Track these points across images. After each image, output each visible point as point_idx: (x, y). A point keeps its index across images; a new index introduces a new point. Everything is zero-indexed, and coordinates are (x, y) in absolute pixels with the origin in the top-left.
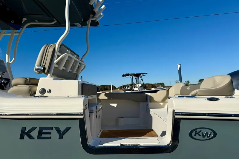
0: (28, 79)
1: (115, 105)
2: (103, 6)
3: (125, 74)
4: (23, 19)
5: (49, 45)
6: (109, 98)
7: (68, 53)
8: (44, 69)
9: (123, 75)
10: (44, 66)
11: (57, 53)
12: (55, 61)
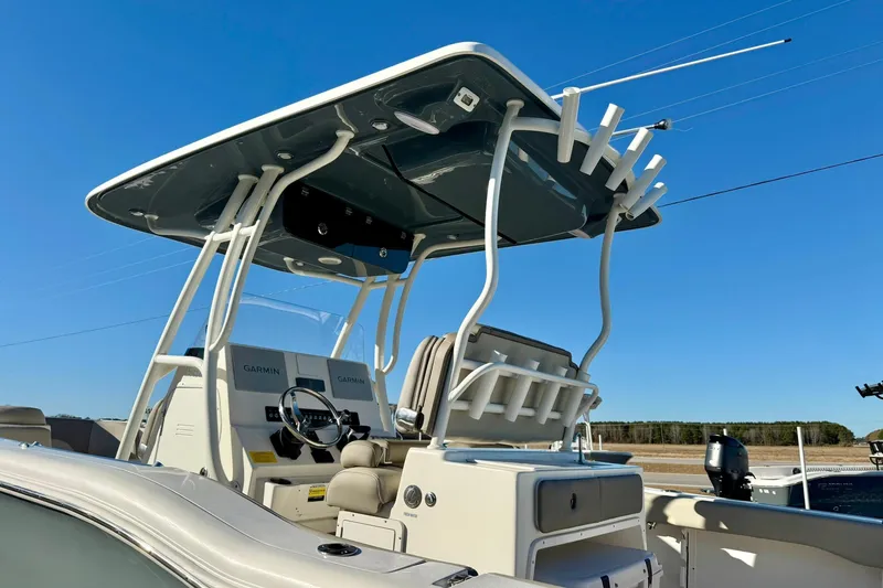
0: (382, 449)
1: (748, 558)
2: (657, 159)
3: (872, 383)
4: (413, 237)
5: (437, 339)
6: (711, 525)
7: (497, 362)
8: (420, 418)
9: (862, 388)
10: (421, 410)
11: (459, 363)
12: (453, 393)
